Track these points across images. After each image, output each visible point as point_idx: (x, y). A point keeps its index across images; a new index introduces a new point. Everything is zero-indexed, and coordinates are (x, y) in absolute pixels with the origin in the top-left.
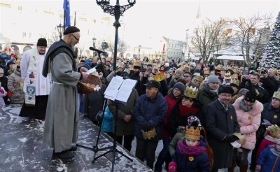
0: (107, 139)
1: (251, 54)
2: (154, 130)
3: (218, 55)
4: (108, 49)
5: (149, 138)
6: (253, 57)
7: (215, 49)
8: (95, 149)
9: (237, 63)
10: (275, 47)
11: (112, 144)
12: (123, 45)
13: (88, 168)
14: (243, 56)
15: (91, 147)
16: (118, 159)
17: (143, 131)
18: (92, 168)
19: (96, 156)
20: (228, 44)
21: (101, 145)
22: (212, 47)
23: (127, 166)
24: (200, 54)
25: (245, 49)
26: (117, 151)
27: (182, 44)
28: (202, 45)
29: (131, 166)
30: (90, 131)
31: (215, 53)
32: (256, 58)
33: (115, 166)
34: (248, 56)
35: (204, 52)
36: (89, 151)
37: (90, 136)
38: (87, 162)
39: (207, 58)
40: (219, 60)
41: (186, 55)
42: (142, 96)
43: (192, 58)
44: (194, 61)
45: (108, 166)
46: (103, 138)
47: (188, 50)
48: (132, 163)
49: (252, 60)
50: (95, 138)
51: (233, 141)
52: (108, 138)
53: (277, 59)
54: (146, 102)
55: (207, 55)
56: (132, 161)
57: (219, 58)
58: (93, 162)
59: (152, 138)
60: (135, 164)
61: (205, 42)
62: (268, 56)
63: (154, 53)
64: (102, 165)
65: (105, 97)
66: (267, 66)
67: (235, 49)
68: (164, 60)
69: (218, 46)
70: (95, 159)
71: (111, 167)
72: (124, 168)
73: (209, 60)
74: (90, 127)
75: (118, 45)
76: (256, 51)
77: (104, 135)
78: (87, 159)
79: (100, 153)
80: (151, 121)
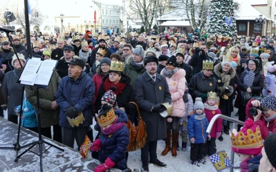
0: (29, 135)
1: (197, 18)
2: (82, 115)
3: (162, 21)
4: (15, 21)
5: (77, 125)
6: (200, 21)
7: (158, 13)
8: (17, 147)
9: (184, 29)
10: (217, 10)
11: (37, 139)
12: (37, 15)
13: (11, 167)
14: (189, 20)
15: (10, 146)
16: (46, 152)
17: (69, 118)
18: (15, 167)
19: (19, 154)
20: (171, 7)
21: (23, 142)
22: (154, 12)
23: (58, 156)
24: (141, 21)
25: (189, 13)
26: (43, 142)
27: (119, 10)
28: (142, 10)
29: (63, 156)
30: (6, 130)
31: (159, 19)
32: (202, 22)
33: (44, 160)
34: (194, 20)
35: (146, 19)
36: (9, 151)
37: (7, 136)
38: (8, 162)
39: (150, 26)
40: (164, 27)
41: (125, 23)
42: (64, 78)
43: (133, 27)
44: (135, 30)
45: (36, 161)
46: (24, 135)
47: (126, 17)
48: (63, 153)
49: (199, 25)
50: (14, 137)
51: (162, 111)
52: (31, 134)
53: (220, 22)
54: (70, 85)
55: (150, 21)
56: (63, 150)
57: (164, 24)
58: (16, 161)
59: (80, 124)
60: (67, 153)
61: (145, 5)
62: (212, 19)
63: (84, 24)
64: (27, 162)
65: (22, 83)
66: (211, 30)
67: (180, 12)
68: (97, 31)
69: (161, 10)
70: (18, 157)
71: (39, 161)
72: (55, 159)
73: (152, 27)
74: (5, 126)
75: (30, 16)
76: (201, 14)
77: (26, 131)
78: (8, 159)
79: (22, 150)
80: (77, 106)
